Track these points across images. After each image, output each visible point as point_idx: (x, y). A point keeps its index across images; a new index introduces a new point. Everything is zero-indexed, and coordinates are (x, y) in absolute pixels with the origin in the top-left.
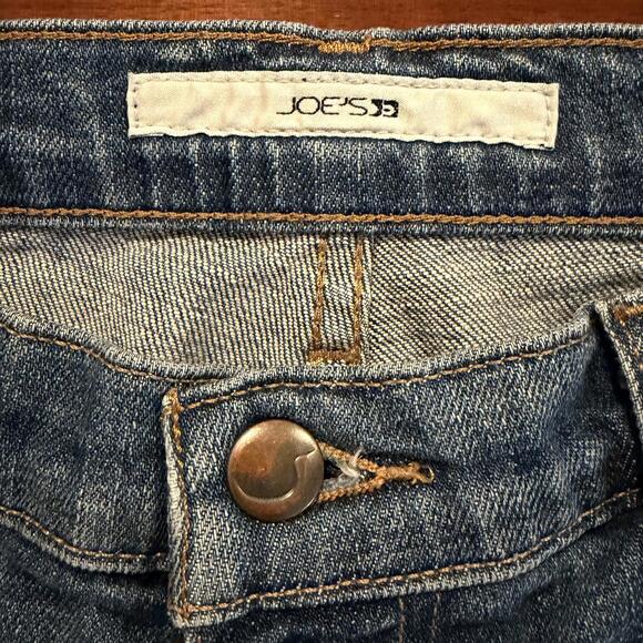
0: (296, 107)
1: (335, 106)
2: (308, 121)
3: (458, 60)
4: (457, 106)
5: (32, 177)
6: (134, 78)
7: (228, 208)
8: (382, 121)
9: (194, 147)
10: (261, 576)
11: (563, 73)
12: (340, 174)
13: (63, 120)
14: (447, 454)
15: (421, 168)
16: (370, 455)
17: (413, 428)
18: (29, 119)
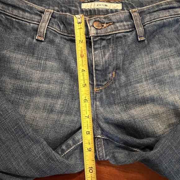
0: (98, 5)
1: (101, 5)
2: (99, 7)
3: (112, 2)
4: (112, 6)
5: (73, 11)
6: (82, 4)
7: (91, 15)
8: (106, 7)
9: (88, 9)
10: (97, 33)
11: (122, 3)
12: (102, 11)
13: (76, 6)
14: (114, 21)
15: (110, 11)
16: (106, 23)
17: (111, 20)
18: (72, 6)
